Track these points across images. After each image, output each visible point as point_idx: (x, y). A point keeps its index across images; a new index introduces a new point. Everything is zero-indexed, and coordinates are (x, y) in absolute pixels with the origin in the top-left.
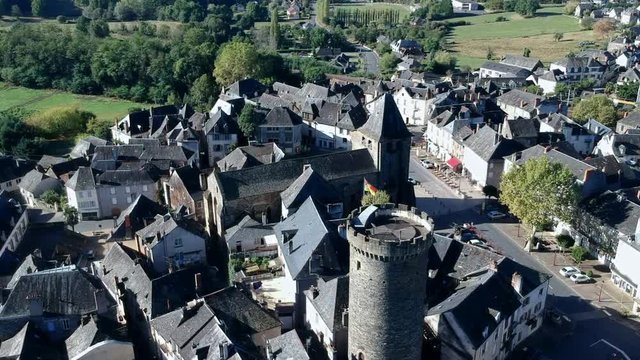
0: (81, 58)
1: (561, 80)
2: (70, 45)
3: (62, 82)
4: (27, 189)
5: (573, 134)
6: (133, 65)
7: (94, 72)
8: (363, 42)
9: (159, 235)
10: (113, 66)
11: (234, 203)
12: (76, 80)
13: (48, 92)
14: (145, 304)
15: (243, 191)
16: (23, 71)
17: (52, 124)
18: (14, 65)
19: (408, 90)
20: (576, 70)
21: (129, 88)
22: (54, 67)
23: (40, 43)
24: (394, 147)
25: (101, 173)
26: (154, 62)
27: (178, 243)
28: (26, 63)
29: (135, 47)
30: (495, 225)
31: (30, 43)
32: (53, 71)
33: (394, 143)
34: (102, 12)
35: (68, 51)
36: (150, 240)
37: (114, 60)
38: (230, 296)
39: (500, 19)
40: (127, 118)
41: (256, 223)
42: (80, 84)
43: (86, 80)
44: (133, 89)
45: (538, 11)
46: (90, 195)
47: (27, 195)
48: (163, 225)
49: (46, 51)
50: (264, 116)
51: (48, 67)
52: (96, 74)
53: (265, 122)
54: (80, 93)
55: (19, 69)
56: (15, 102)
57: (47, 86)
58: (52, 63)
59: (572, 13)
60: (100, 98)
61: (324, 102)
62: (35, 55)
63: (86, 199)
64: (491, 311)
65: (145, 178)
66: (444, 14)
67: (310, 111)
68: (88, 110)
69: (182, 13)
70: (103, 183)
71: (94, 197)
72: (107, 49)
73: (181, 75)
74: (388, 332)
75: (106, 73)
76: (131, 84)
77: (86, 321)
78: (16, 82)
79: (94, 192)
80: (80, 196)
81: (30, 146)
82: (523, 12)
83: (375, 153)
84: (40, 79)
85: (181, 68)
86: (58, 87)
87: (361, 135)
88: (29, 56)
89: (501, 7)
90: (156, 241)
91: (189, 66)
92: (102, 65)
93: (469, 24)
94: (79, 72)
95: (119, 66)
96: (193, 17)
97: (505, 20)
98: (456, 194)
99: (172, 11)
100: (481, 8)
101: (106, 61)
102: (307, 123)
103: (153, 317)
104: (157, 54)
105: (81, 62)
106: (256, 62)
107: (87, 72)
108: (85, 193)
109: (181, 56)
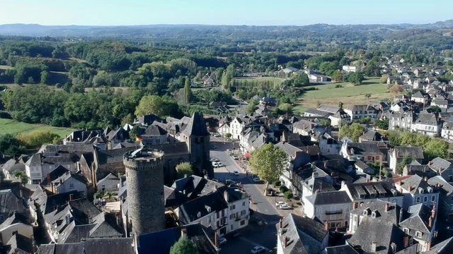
0: (59, 104)
1: (344, 117)
2: (53, 97)
3: (47, 120)
4: (6, 169)
5: (328, 143)
6: (89, 109)
7: (65, 113)
8: (244, 99)
9: (61, 181)
10: (77, 109)
11: (104, 166)
12: (55, 118)
13: (38, 125)
14: (43, 209)
15: (109, 160)
16: (25, 113)
17: (32, 139)
18: (19, 109)
19: (239, 119)
20: (359, 113)
21: (86, 123)
22: (42, 111)
23: (36, 96)
24: (199, 141)
25: (45, 157)
26: (102, 106)
27: (72, 186)
28: (26, 108)
29: (91, 98)
30: (255, 185)
31: (29, 96)
32: (42, 113)
33: (199, 139)
34: (85, 81)
35: (51, 102)
36: (56, 184)
37: (78, 106)
38: (82, 202)
39: (338, 86)
40: (72, 134)
41: (114, 177)
42: (57, 121)
43: (61, 118)
44: (88, 123)
45: (363, 81)
46: (37, 169)
47: (6, 172)
48: (65, 177)
49: (38, 100)
50: (144, 130)
51: (39, 110)
52: (67, 114)
53: (145, 133)
54: (57, 126)
55: (22, 111)
56: (16, 131)
57: (38, 122)
58: (41, 108)
59: (386, 82)
60: (68, 129)
61: (183, 124)
62: (31, 103)
63: (35, 172)
64: (206, 206)
65: (70, 161)
66: (303, 83)
67: (175, 129)
68: (55, 133)
69: (134, 82)
70: (45, 162)
71: (40, 171)
72: (74, 99)
73: (117, 115)
74: (141, 207)
75: (72, 114)
76: (87, 120)
77: (11, 215)
78: (19, 120)
79: (40, 168)
80: (31, 170)
81: (15, 149)
82: (354, 82)
83: (188, 144)
84: (34, 117)
85: (117, 111)
86: (44, 123)
87: (183, 135)
88: (28, 104)
89: (341, 79)
90: (59, 184)
91: (121, 109)
92: (71, 109)
93: (317, 89)
94: (57, 113)
95: (80, 109)
96: (140, 84)
97: (341, 86)
98: (243, 172)
99: (128, 81)
100: (329, 80)
101: (73, 106)
102: (173, 136)
103: (45, 214)
104: (103, 103)
105: (59, 107)
106: (160, 106)
107: (62, 113)
108: (35, 168)
109: (117, 103)
